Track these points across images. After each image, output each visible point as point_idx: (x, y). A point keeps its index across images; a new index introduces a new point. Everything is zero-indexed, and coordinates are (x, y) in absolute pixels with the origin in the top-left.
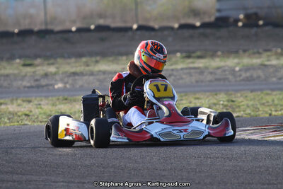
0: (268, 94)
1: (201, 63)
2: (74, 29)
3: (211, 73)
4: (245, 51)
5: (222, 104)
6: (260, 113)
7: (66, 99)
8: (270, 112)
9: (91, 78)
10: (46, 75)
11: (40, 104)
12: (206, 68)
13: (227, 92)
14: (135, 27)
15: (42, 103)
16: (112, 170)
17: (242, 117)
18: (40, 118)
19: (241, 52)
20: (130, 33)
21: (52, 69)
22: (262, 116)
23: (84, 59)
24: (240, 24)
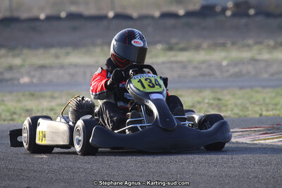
0: (258, 92)
1: (183, 57)
2: (42, 16)
3: (196, 68)
4: (234, 44)
5: (208, 103)
6: (250, 112)
7: (33, 95)
8: (260, 112)
9: (61, 72)
10: (10, 68)
11: (3, 101)
12: (190, 62)
13: (213, 89)
14: (111, 14)
15: (6, 99)
16: (83, 175)
17: (229, 117)
18: (3, 116)
19: (229, 45)
20: (105, 22)
21: (17, 61)
22: (251, 116)
23: (53, 51)
24: (229, 13)
